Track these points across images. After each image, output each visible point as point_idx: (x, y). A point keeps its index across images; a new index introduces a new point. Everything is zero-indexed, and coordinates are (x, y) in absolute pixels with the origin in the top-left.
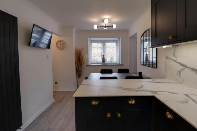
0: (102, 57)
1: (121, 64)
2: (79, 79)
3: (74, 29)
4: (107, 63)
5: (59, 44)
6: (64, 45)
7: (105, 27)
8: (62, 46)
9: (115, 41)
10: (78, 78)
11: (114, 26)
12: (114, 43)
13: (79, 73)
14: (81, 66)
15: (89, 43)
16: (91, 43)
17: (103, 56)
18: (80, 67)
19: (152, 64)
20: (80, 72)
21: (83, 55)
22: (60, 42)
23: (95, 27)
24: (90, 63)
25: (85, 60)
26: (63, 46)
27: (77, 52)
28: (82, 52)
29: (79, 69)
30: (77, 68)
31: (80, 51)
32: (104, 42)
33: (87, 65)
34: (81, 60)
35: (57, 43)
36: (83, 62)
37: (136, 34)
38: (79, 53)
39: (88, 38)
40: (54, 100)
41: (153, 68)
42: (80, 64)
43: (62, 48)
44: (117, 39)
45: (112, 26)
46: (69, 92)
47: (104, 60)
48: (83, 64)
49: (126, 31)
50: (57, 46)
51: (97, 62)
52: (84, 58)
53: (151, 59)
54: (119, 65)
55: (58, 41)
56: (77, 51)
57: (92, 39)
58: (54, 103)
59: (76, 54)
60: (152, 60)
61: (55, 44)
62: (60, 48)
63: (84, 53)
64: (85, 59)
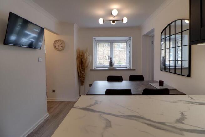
0: (109, 60)
1: (132, 68)
2: (82, 86)
3: (75, 25)
4: (115, 68)
5: (57, 45)
6: (62, 45)
7: (114, 22)
8: (60, 46)
9: (125, 41)
10: (80, 84)
11: (125, 20)
12: (124, 43)
13: (81, 80)
14: (84, 71)
15: (94, 43)
16: (97, 43)
17: (111, 58)
18: (83, 73)
19: (170, 69)
20: (83, 79)
21: (87, 58)
22: (58, 41)
23: (101, 21)
24: (95, 68)
25: (89, 64)
26: (62, 47)
27: (79, 55)
28: (86, 54)
29: (81, 74)
30: (80, 73)
31: (82, 53)
32: (111, 42)
33: (92, 70)
34: (84, 64)
35: (54, 43)
36: (87, 66)
37: (153, 31)
38: (82, 56)
39: (93, 38)
40: (49, 115)
41: (182, 76)
42: (83, 69)
43: (60, 49)
44: (127, 38)
45: (123, 20)
46: (69, 103)
47: (111, 63)
48: (86, 69)
49: (139, 28)
50: (55, 47)
51: (104, 66)
52: (87, 62)
53: (167, 63)
54: (130, 70)
55: (56, 41)
56: (79, 53)
57: (97, 38)
58: (48, 119)
59: (78, 56)
60: (170, 64)
61: (53, 44)
62: (59, 49)
63: (88, 54)
64: (89, 62)
